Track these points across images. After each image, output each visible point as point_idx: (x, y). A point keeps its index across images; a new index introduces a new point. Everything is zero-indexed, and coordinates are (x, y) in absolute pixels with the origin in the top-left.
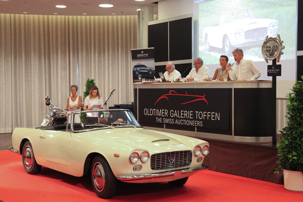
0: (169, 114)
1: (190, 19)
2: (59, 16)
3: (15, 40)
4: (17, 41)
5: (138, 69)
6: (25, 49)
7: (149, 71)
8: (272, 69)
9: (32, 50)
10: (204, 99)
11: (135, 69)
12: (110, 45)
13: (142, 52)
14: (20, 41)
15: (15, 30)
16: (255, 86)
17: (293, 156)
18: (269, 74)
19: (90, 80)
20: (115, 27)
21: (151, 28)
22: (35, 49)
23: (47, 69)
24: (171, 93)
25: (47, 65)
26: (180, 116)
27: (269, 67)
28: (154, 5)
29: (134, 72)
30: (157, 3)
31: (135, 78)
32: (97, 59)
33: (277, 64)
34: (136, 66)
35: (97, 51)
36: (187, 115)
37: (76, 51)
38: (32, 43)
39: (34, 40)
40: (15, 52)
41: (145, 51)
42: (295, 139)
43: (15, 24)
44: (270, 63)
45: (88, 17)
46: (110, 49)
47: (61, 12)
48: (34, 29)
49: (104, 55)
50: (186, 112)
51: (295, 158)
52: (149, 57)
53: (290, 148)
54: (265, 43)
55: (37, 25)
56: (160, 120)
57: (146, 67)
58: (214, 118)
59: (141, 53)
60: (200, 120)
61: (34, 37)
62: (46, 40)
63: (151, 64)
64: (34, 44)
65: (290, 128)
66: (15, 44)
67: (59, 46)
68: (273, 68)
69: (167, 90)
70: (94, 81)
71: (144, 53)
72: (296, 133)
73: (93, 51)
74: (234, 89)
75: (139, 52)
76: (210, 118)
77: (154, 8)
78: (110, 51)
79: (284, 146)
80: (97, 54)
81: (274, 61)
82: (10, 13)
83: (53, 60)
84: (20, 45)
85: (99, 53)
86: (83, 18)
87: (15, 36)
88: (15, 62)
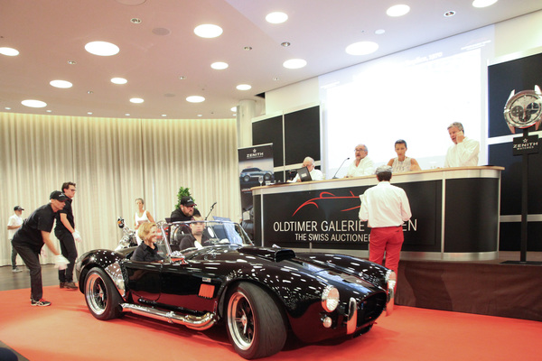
1: (316, 109)
3: (77, 151)
4: (80, 153)
5: (248, 174)
6: (90, 162)
7: (265, 175)
8: (522, 143)
9: (98, 163)
11: (244, 174)
13: (255, 151)
14: (84, 153)
15: (77, 139)
16: (475, 175)
18: (516, 153)
19: (184, 188)
21: (256, 126)
22: (101, 161)
23: (116, 186)
24: (323, 195)
25: (116, 183)
26: (340, 228)
29: (242, 179)
30: (262, 95)
34: (244, 171)
36: (354, 227)
38: (98, 154)
40: (78, 166)
41: (259, 149)
43: (77, 132)
48: (100, 138)
50: (351, 224)
52: (266, 157)
55: (103, 133)
56: (303, 237)
57: (260, 170)
59: (252, 153)
61: (100, 148)
62: (115, 152)
63: (267, 166)
66: (77, 156)
67: (131, 159)
68: (525, 141)
70: (189, 191)
71: (257, 152)
74: (446, 180)
75: (249, 151)
82: (71, 115)
84: (84, 158)
86: (160, 124)
87: (77, 146)
88: (78, 178)
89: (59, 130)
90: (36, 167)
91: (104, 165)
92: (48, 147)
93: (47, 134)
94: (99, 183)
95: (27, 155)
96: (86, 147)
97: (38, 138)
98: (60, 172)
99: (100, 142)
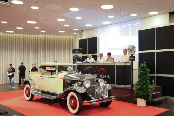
1: (96, 37)
2: (42, 36)
3: (24, 45)
4: (25, 45)
5: (75, 57)
6: (28, 48)
7: (80, 58)
10: (104, 70)
12: (63, 47)
13: (77, 50)
14: (26, 45)
16: (124, 65)
17: (141, 93)
20: (65, 40)
21: (80, 41)
22: (32, 48)
23: (36, 57)
24: (90, 67)
25: (36, 55)
27: (130, 57)
28: (81, 32)
29: (73, 58)
30: (82, 31)
31: (74, 61)
32: (57, 53)
33: (133, 56)
35: (57, 49)
37: (49, 49)
38: (31, 46)
39: (32, 45)
40: (24, 50)
41: (78, 50)
42: (142, 86)
44: (131, 55)
45: (54, 36)
46: (63, 49)
47: (43, 34)
50: (96, 75)
51: (142, 93)
52: (80, 53)
53: (139, 90)
55: (33, 39)
57: (78, 56)
58: (108, 77)
60: (102, 78)
61: (32, 44)
63: (80, 55)
64: (32, 46)
65: (139, 82)
66: (24, 46)
67: (42, 48)
69: (88, 66)
72: (142, 83)
73: (55, 49)
74: (116, 66)
75: (76, 50)
76: (106, 77)
77: (81, 33)
79: (137, 89)
81: (132, 55)
82: (22, 34)
83: (39, 53)
84: (26, 47)
85: (58, 51)
86: (52, 37)
87: (24, 43)
88: (23, 54)
90: (9, 51)
92: (14, 44)
93: (14, 40)
94: (30, 56)
98: (17, 52)
99: (32, 42)
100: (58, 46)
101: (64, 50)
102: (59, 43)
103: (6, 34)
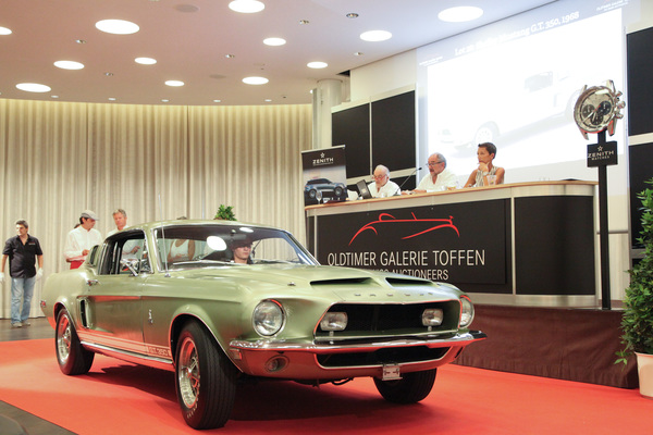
0: (377, 260)
1: (410, 96)
2: (171, 107)
3: (94, 151)
4: (98, 153)
5: (315, 187)
6: (112, 167)
7: (335, 189)
8: (597, 151)
9: (123, 169)
10: (451, 225)
11: (309, 188)
12: (262, 157)
13: (323, 155)
14: (103, 155)
15: (94, 133)
16: (557, 192)
18: (591, 163)
19: (225, 208)
20: (271, 126)
21: (336, 117)
22: (127, 165)
23: (148, 203)
24: (383, 218)
25: (148, 197)
26: (401, 261)
27: (591, 149)
28: (343, 77)
29: (307, 194)
30: (347, 73)
31: (309, 200)
32: (237, 182)
34: (310, 183)
35: (237, 167)
36: (416, 259)
37: (201, 169)
38: (124, 155)
39: (128, 151)
41: (328, 153)
43: (94, 124)
44: (594, 139)
45: (223, 107)
46: (262, 163)
47: (175, 97)
48: (128, 132)
49: (251, 175)
50: (413, 255)
52: (335, 164)
54: (581, 100)
55: (132, 125)
57: (329, 182)
58: (472, 261)
59: (320, 158)
60: (442, 268)
61: (127, 147)
62: (149, 152)
63: (337, 176)
64: (127, 157)
66: (94, 158)
67: (171, 162)
68: (600, 149)
69: (372, 215)
70: (232, 210)
71: (326, 157)
73: (230, 166)
74: (515, 199)
75: (317, 155)
76: (464, 261)
77: (343, 87)
78: (262, 168)
80: (237, 172)
81: (602, 135)
82: (86, 101)
83: (160, 183)
84: (102, 160)
85: (242, 172)
86: (213, 112)
87: (94, 144)
88: (93, 191)
89: (70, 122)
90: (33, 175)
91: (132, 173)
92: (51, 146)
93: (52, 128)
94: (123, 197)
95: (21, 157)
96: (107, 145)
97: (38, 133)
98: (67, 181)
99: (128, 138)
100: (242, 149)
101: (267, 169)
102: (247, 138)
103: (21, 102)
